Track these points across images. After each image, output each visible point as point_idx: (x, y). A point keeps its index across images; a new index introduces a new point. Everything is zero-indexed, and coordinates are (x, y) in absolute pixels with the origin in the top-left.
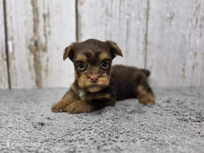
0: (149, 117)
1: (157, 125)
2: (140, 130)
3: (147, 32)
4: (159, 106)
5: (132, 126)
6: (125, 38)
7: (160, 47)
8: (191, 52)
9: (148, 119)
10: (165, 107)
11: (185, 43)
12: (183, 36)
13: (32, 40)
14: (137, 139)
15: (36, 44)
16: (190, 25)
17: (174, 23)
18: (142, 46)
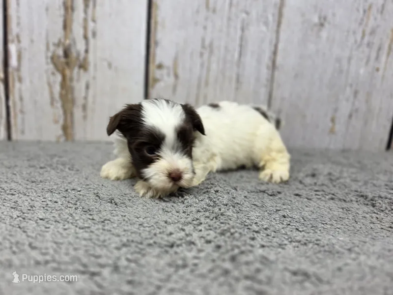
0: (289, 202)
1: (309, 217)
2: (283, 226)
3: (276, 46)
4: (301, 182)
5: (266, 218)
6: (236, 55)
7: (296, 76)
8: (348, 89)
9: (289, 205)
10: (311, 185)
11: (341, 71)
12: (339, 60)
13: (58, 45)
14: (286, 242)
15: (66, 54)
16: (351, 40)
17: (324, 34)
18: (265, 73)
